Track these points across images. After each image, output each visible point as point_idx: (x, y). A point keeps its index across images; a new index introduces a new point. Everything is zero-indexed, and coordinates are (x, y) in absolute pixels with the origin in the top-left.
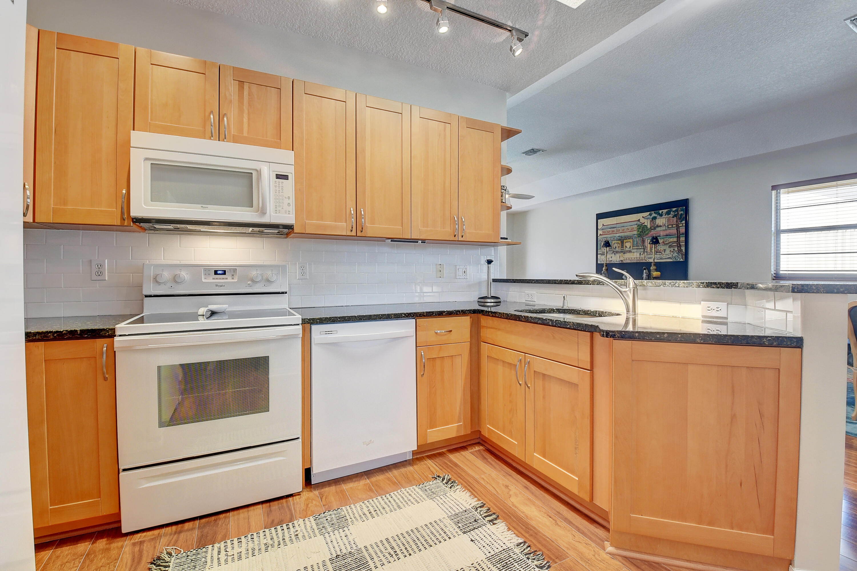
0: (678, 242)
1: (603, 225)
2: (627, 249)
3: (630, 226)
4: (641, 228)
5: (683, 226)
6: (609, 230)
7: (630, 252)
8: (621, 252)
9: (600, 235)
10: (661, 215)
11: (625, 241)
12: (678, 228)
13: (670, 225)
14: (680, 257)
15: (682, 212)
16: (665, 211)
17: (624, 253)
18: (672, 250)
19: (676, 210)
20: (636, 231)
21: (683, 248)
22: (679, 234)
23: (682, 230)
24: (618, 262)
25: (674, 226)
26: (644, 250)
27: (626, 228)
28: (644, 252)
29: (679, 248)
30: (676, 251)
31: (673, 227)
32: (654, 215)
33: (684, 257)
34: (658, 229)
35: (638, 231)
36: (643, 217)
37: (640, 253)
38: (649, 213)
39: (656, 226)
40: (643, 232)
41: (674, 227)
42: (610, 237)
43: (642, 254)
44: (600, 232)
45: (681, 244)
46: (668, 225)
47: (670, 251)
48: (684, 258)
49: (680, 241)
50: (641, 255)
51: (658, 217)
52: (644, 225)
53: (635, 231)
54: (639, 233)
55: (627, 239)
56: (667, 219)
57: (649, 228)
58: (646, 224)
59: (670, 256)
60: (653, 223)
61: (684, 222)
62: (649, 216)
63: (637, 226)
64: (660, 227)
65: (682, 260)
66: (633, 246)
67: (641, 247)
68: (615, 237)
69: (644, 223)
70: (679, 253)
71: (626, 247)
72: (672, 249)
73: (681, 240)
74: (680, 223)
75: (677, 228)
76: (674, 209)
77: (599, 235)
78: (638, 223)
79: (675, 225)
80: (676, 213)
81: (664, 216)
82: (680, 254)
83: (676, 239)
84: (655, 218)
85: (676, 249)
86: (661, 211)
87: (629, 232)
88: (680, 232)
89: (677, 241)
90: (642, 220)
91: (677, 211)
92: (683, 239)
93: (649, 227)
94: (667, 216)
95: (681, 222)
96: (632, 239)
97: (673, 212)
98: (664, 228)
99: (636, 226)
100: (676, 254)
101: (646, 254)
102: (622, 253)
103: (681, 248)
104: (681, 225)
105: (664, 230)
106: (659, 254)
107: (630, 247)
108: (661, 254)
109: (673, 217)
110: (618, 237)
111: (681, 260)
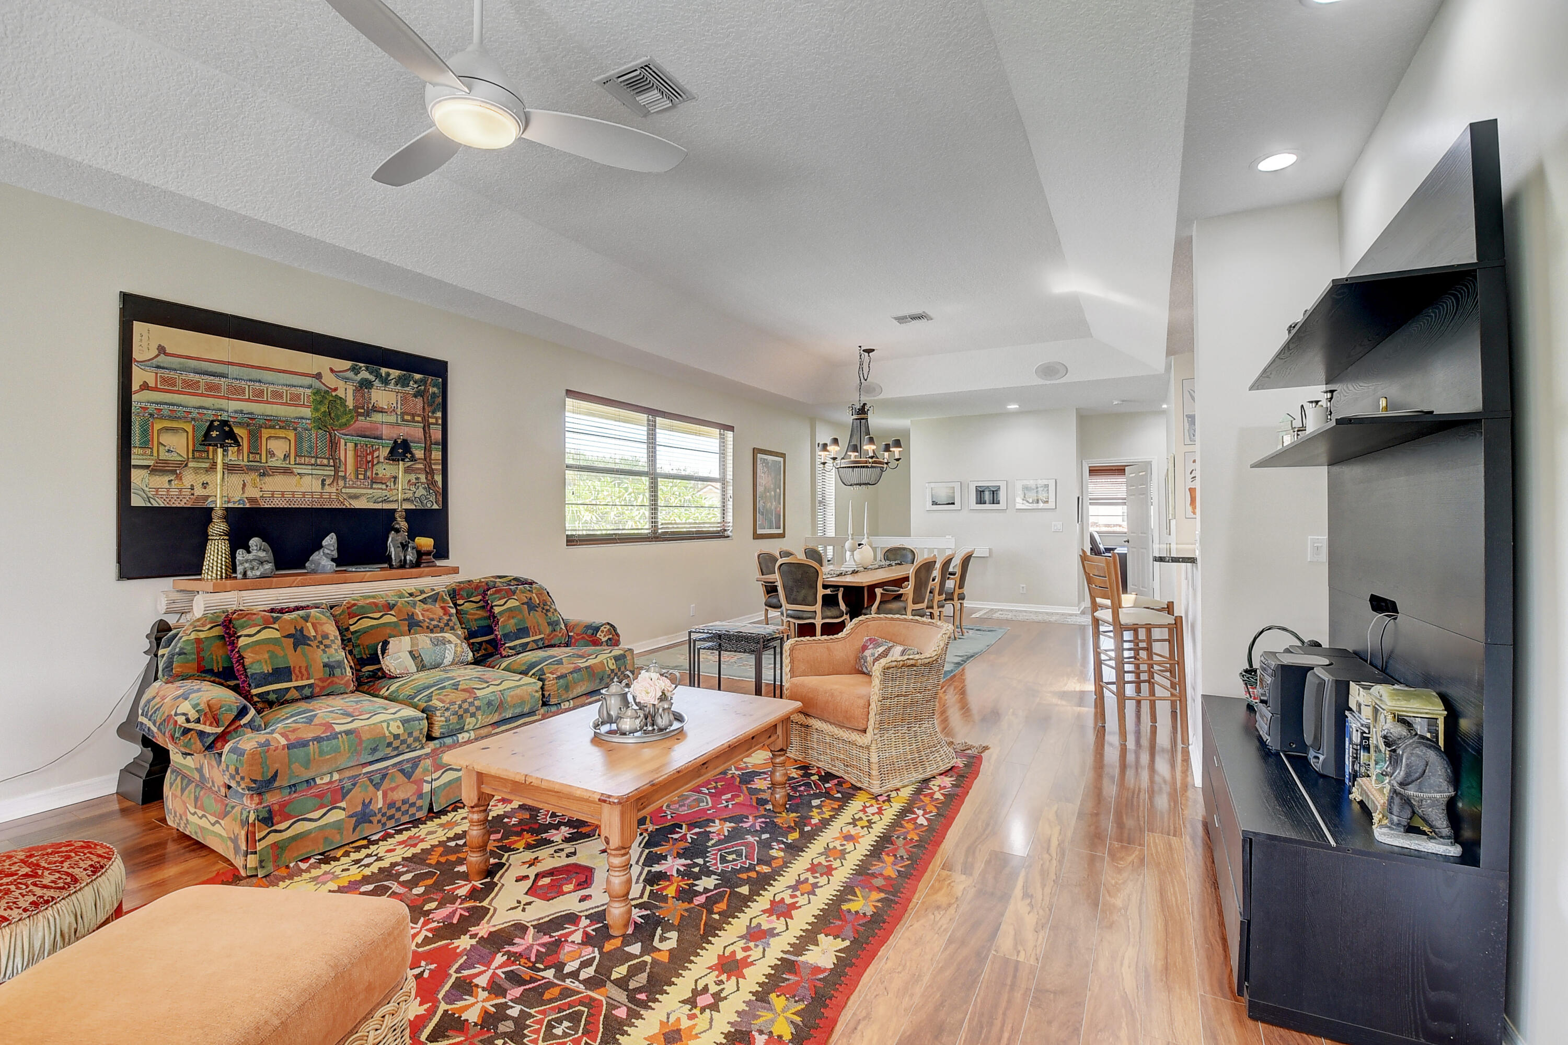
0: (428, 460)
1: (162, 350)
2: (273, 462)
3: (287, 385)
4: (327, 402)
5: (436, 424)
6: (197, 377)
7: (287, 471)
8: (250, 469)
9: (145, 387)
10: (385, 381)
11: (265, 433)
12: (426, 428)
13: (408, 414)
14: (433, 498)
15: (435, 389)
16: (395, 373)
17: (264, 475)
18: (414, 481)
19: (421, 380)
20: (308, 407)
21: (438, 478)
22: (428, 443)
23: (437, 434)
24: (236, 506)
25: (417, 418)
26: (336, 471)
27: (271, 388)
28: (336, 477)
29: (429, 478)
30: (422, 483)
31: (414, 421)
32: (364, 374)
33: (441, 499)
34: (377, 417)
35: (317, 410)
36: (332, 370)
37: (323, 481)
38: (348, 364)
39: (370, 406)
40: (333, 415)
41: (418, 422)
42: (198, 405)
43: (327, 482)
44: (139, 376)
45: (434, 467)
46: (403, 414)
47: (409, 481)
48: (441, 503)
49: (430, 459)
50: (327, 487)
51: (377, 383)
52: (334, 394)
53: (303, 405)
54: (318, 415)
55: (273, 427)
56: (399, 397)
57: (351, 407)
58: (340, 393)
59: (409, 495)
60: (363, 396)
61: (439, 414)
62: (350, 374)
63: (314, 394)
64: (382, 412)
65: (435, 507)
66: (296, 455)
67: (325, 462)
68: (221, 410)
69: (336, 389)
70: (429, 488)
71: (271, 454)
72: (413, 477)
73: (433, 457)
74: (430, 414)
75: (424, 426)
76: (418, 376)
77: (135, 386)
78: (316, 383)
79: (419, 415)
80: (423, 388)
81: (392, 386)
82: (431, 491)
83: (423, 452)
84: (366, 385)
85: (423, 478)
86: (384, 371)
87: (282, 404)
88: (430, 437)
89: (425, 459)
90: (330, 380)
91: (423, 382)
92: (437, 455)
93: (350, 403)
94: (398, 387)
95: (433, 412)
96: (295, 429)
97: (415, 382)
98: (392, 419)
99: (308, 391)
100: (421, 492)
101: (341, 483)
102: (254, 475)
103: (433, 478)
104: (433, 421)
105: (391, 424)
106: (380, 486)
107: (286, 457)
108: (384, 487)
109: (415, 396)
110: (236, 412)
111: (433, 507)
